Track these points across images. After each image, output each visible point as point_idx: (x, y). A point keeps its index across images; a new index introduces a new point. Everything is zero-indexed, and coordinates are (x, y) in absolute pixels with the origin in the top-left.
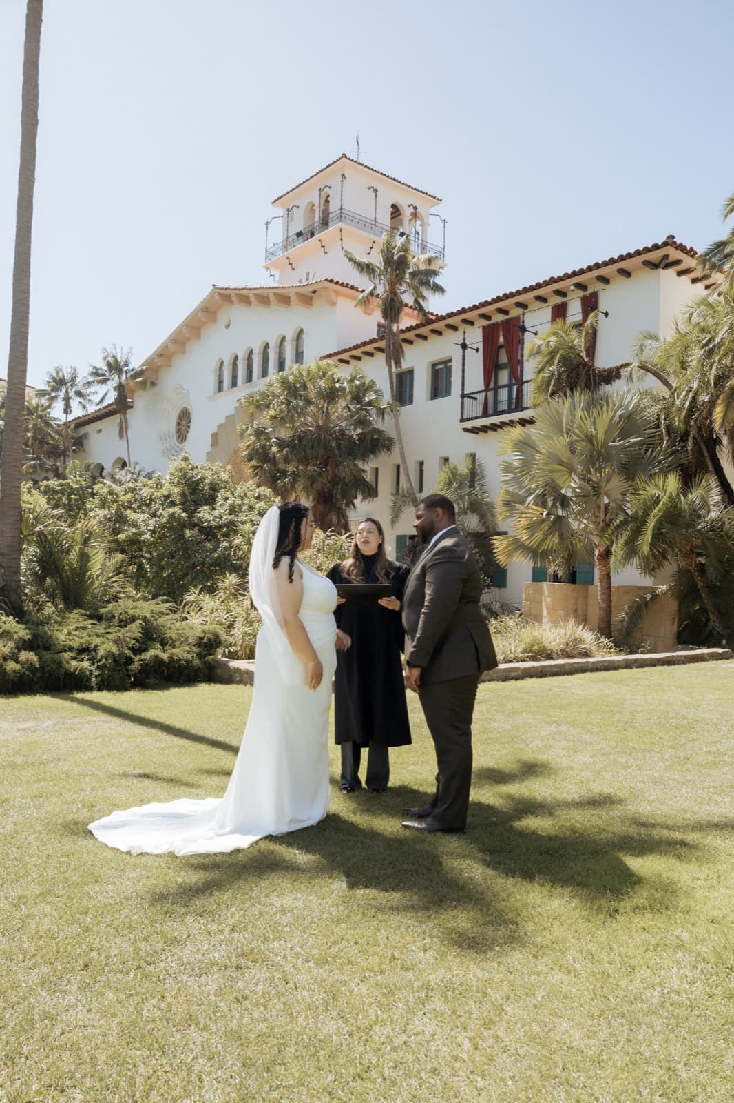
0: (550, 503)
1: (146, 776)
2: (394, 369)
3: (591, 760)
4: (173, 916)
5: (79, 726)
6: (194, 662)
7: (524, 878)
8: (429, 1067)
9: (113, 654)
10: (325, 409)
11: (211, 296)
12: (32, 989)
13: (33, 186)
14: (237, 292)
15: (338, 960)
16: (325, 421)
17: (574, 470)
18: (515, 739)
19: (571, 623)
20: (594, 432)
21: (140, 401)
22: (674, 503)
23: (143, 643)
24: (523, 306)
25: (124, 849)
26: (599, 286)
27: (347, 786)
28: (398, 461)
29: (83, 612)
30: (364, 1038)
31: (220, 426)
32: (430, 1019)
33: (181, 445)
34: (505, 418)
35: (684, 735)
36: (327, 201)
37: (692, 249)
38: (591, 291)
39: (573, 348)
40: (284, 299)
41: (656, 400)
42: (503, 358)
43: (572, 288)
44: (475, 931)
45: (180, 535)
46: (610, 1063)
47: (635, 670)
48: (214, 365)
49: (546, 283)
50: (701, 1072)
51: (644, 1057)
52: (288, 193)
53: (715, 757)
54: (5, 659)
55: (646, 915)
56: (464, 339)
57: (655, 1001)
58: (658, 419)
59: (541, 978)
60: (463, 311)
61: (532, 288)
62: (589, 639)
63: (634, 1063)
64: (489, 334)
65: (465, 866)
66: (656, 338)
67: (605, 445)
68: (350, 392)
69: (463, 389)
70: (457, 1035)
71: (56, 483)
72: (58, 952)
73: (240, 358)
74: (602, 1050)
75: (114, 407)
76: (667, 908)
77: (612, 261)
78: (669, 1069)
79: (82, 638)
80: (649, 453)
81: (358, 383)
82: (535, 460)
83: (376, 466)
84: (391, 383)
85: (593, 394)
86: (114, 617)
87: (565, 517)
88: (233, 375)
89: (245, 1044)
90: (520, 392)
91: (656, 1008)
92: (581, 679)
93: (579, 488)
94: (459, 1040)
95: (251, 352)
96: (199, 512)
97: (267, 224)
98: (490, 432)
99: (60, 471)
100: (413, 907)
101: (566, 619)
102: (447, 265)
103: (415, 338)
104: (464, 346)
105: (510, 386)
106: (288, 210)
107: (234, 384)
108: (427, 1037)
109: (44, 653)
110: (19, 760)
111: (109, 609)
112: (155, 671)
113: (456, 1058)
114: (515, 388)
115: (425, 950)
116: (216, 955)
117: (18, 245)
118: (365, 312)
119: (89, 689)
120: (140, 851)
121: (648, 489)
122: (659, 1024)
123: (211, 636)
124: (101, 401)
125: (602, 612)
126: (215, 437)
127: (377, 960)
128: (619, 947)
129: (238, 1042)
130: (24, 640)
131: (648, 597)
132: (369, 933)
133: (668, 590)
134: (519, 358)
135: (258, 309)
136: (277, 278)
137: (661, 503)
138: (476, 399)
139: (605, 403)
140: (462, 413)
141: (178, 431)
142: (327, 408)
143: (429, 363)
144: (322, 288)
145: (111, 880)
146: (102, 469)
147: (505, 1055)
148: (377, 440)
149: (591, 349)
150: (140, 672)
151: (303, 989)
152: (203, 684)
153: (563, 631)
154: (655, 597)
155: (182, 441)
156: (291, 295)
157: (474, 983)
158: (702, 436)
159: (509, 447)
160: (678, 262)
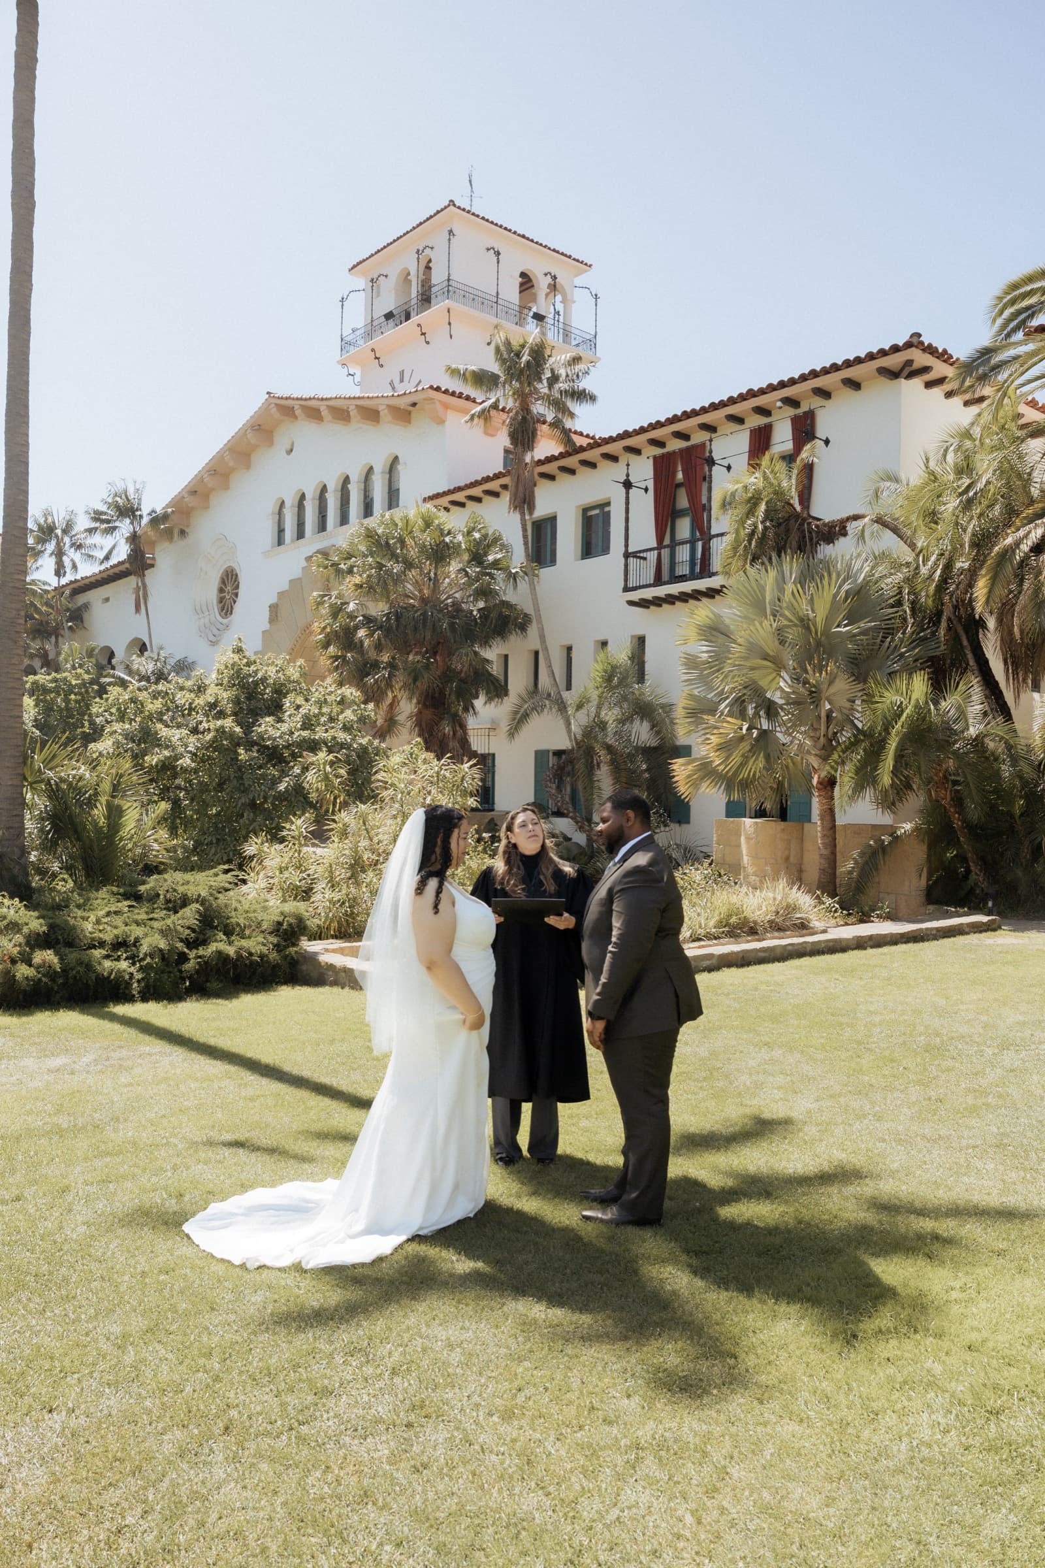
0: (750, 711)
1: (239, 1144)
2: (527, 517)
3: (815, 1106)
4: (317, 1356)
5: (129, 1063)
6: (271, 957)
7: (741, 1291)
8: (648, 1548)
9: (161, 950)
10: (432, 575)
11: (266, 406)
12: (170, 1462)
13: (30, 296)
14: (303, 403)
15: (527, 1413)
16: (434, 590)
17: (784, 668)
18: (715, 1074)
19: (782, 883)
20: (812, 615)
21: (165, 557)
22: (921, 714)
23: (202, 932)
24: (710, 428)
25: (237, 1261)
26: (816, 402)
27: (504, 1155)
28: (536, 645)
29: (115, 889)
30: (571, 1514)
31: (281, 595)
32: (644, 1488)
33: (225, 621)
34: (687, 587)
35: (936, 1063)
36: (428, 268)
37: (945, 351)
38: (807, 409)
39: (779, 493)
40: (371, 414)
41: (897, 566)
42: (683, 502)
43: (779, 404)
44: (686, 1368)
45: (232, 759)
46: (853, 1537)
47: (870, 951)
48: (271, 507)
49: (743, 397)
50: (956, 1545)
51: (891, 1529)
52: (372, 255)
53: (976, 1098)
54: (13, 961)
55: (891, 1341)
56: (628, 475)
57: (902, 1457)
58: (900, 593)
59: (769, 1430)
60: (626, 435)
61: (722, 404)
62: (807, 904)
63: (880, 1536)
64: (663, 467)
65: (666, 1275)
66: (897, 480)
67: (826, 631)
68: (468, 550)
69: (627, 546)
70: (678, 1506)
71: (48, 678)
72: (190, 1412)
73: (308, 496)
74: (844, 1522)
75: (127, 565)
76: (916, 1331)
77: (835, 368)
78: (919, 1543)
79: (116, 927)
80: (886, 644)
81: (477, 535)
82: (729, 652)
83: (506, 652)
84: (525, 537)
85: (808, 558)
86: (158, 895)
87: (772, 731)
88: (298, 521)
89: (437, 1525)
90: (706, 551)
91: (904, 1465)
92: (797, 967)
93: (793, 693)
94: (679, 1513)
95: (324, 489)
96: (260, 725)
97: (342, 300)
98: (665, 606)
99: (51, 656)
100: (607, 1335)
101: (776, 878)
102: (599, 359)
103: (558, 471)
104: (628, 485)
105: (692, 542)
106: (372, 280)
107: (300, 534)
108: (642, 1511)
109: (67, 950)
110: (63, 1121)
111: (151, 885)
112: (218, 971)
113: (679, 1537)
114: (700, 544)
115: (629, 1396)
116: (380, 1409)
117: (11, 378)
118: (486, 433)
119: (129, 999)
120: (257, 1264)
121: (886, 694)
122: (907, 1484)
123: (292, 921)
124: (107, 558)
125: (823, 861)
126: (274, 609)
127: (572, 1410)
128: (859, 1386)
129: (427, 1525)
130: (38, 934)
131: (886, 839)
132: (559, 1376)
133: (913, 831)
134: (704, 500)
135: (332, 429)
136: (358, 378)
137: (905, 715)
138: (645, 559)
139: (826, 574)
140: (626, 580)
141: (221, 600)
142: (435, 574)
143: (577, 507)
144: (424, 399)
145: (230, 1306)
146: (112, 655)
147: (733, 1531)
148: (507, 617)
149: (806, 494)
150: (197, 972)
151: (491, 1452)
152: (284, 987)
153: (771, 895)
154: (896, 839)
155: (226, 614)
156: (381, 408)
157: (691, 1439)
158: (960, 618)
159: (692, 633)
160: (926, 370)
